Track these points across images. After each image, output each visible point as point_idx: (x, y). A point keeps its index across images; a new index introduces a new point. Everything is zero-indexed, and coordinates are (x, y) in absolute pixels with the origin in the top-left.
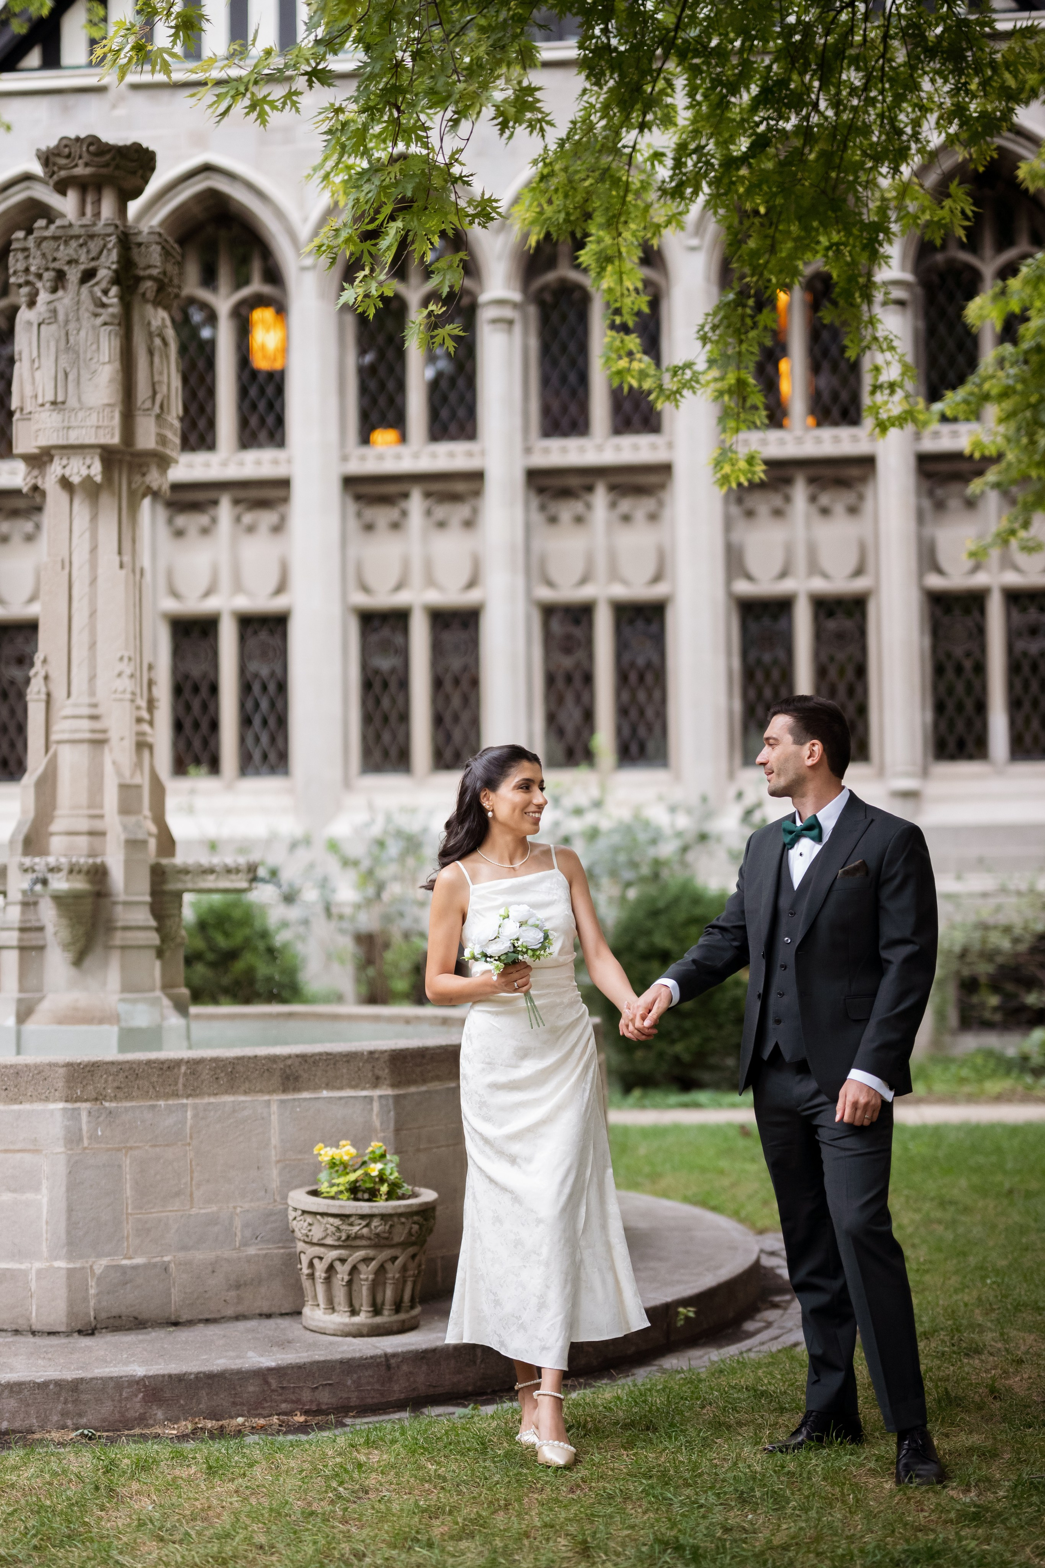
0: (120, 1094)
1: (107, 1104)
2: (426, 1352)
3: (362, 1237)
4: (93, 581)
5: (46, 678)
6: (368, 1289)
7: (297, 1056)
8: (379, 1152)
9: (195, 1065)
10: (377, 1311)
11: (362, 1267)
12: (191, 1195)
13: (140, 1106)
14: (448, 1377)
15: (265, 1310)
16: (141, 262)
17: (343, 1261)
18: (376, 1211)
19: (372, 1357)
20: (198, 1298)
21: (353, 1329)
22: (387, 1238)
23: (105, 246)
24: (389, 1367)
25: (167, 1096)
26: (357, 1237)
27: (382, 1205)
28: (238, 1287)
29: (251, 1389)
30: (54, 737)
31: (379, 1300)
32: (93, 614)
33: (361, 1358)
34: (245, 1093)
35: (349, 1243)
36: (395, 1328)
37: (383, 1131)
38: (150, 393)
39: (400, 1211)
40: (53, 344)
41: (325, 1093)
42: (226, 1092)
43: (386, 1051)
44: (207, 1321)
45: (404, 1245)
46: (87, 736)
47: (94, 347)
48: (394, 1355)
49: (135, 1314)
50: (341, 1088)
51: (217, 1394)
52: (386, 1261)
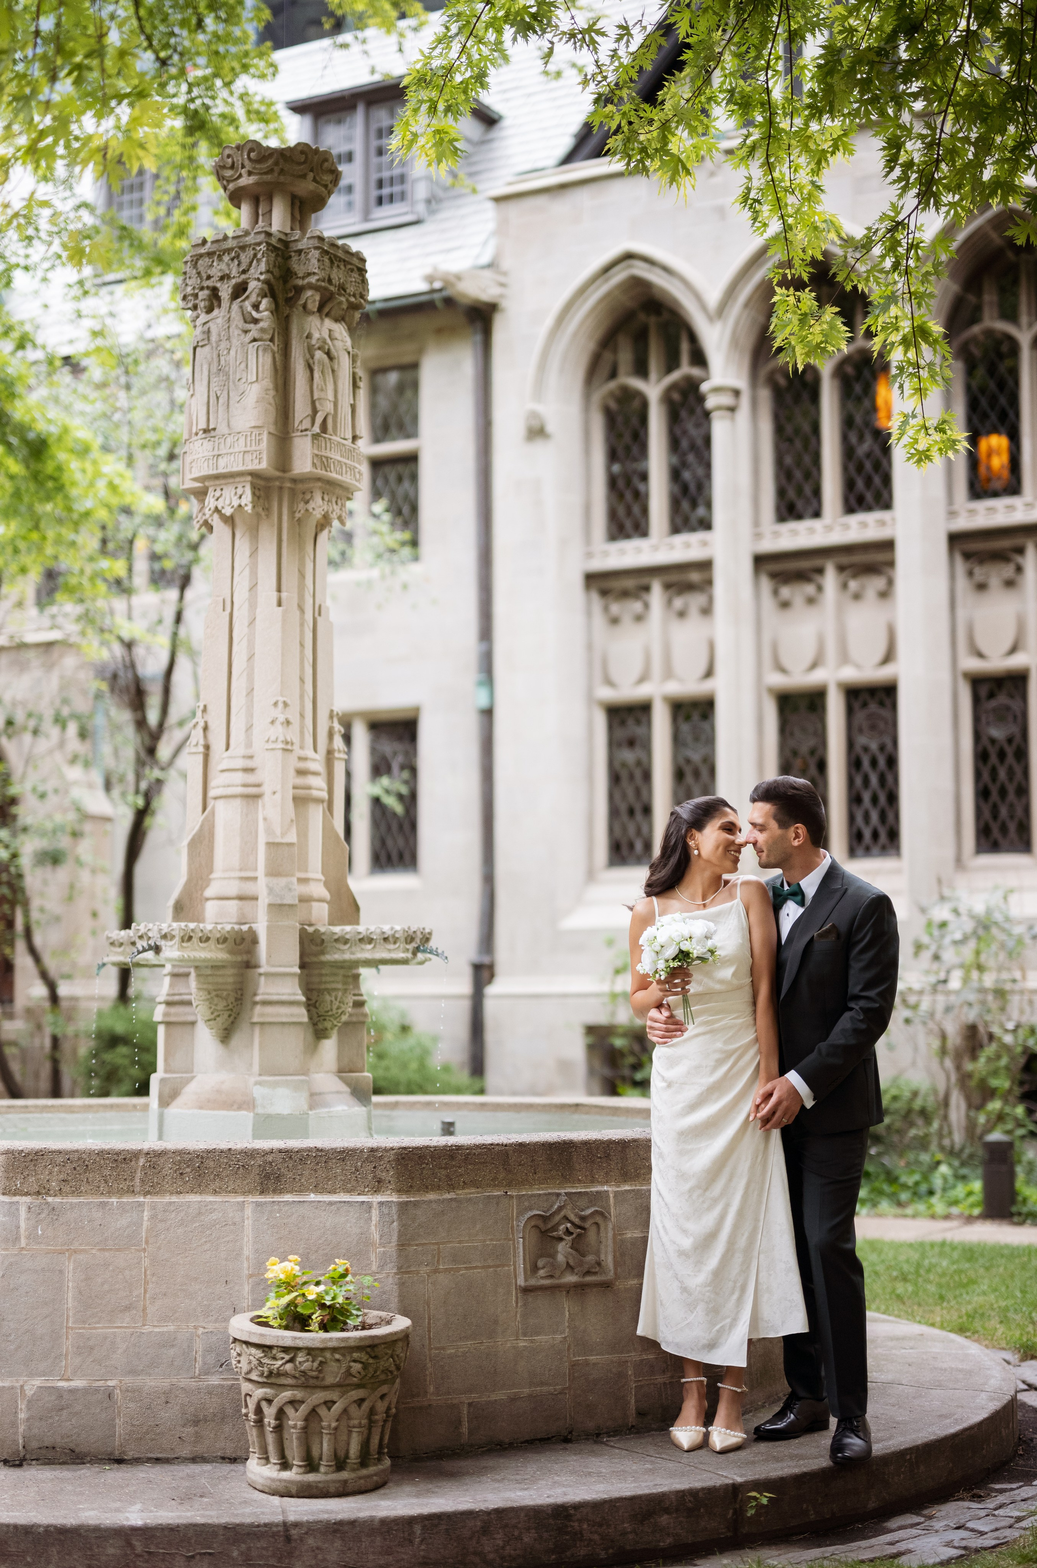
0: (67, 1189)
1: (50, 1199)
2: (341, 1523)
3: (286, 1374)
4: (252, 622)
5: (206, 728)
6: (298, 1438)
7: (280, 1151)
8: (341, 1270)
9: (155, 1157)
10: (311, 1466)
11: (290, 1411)
12: (144, 1310)
13: (89, 1203)
14: (371, 1557)
15: (229, 1453)
16: (299, 268)
17: (269, 1401)
18: (300, 1344)
19: (266, 1525)
20: (147, 1433)
21: (280, 1487)
22: (317, 1378)
23: (255, 255)
24: (288, 1539)
25: (121, 1192)
26: (279, 1374)
27: (315, 1337)
28: (196, 1423)
29: (111, 1551)
30: (212, 793)
31: (315, 1453)
32: (251, 657)
33: (252, 1525)
34: (215, 1192)
35: (272, 1380)
36: (332, 1490)
37: (382, 1245)
38: (309, 411)
39: (330, 1344)
40: (205, 367)
41: (312, 1197)
42: (192, 1191)
43: (392, 1149)
44: (158, 1460)
45: (342, 1386)
46: (240, 790)
47: (243, 366)
48: (296, 1525)
49: (72, 1446)
50: (333, 1192)
51: (69, 1554)
52: (318, 1405)
